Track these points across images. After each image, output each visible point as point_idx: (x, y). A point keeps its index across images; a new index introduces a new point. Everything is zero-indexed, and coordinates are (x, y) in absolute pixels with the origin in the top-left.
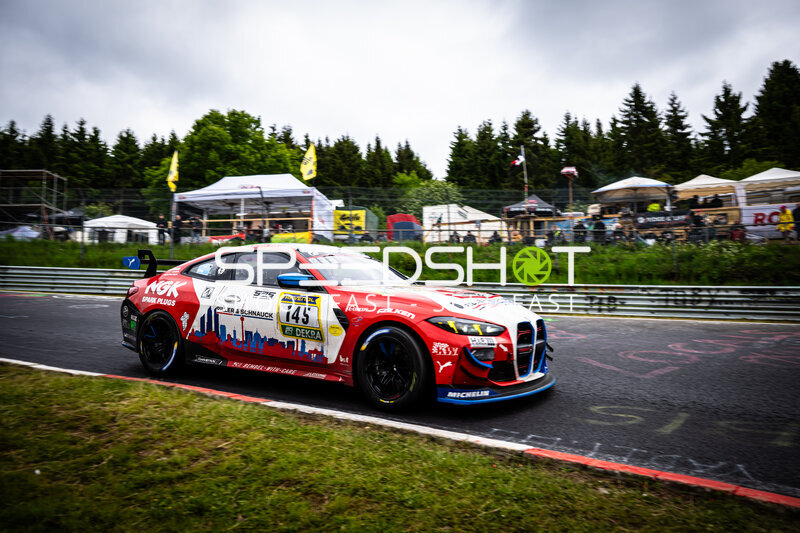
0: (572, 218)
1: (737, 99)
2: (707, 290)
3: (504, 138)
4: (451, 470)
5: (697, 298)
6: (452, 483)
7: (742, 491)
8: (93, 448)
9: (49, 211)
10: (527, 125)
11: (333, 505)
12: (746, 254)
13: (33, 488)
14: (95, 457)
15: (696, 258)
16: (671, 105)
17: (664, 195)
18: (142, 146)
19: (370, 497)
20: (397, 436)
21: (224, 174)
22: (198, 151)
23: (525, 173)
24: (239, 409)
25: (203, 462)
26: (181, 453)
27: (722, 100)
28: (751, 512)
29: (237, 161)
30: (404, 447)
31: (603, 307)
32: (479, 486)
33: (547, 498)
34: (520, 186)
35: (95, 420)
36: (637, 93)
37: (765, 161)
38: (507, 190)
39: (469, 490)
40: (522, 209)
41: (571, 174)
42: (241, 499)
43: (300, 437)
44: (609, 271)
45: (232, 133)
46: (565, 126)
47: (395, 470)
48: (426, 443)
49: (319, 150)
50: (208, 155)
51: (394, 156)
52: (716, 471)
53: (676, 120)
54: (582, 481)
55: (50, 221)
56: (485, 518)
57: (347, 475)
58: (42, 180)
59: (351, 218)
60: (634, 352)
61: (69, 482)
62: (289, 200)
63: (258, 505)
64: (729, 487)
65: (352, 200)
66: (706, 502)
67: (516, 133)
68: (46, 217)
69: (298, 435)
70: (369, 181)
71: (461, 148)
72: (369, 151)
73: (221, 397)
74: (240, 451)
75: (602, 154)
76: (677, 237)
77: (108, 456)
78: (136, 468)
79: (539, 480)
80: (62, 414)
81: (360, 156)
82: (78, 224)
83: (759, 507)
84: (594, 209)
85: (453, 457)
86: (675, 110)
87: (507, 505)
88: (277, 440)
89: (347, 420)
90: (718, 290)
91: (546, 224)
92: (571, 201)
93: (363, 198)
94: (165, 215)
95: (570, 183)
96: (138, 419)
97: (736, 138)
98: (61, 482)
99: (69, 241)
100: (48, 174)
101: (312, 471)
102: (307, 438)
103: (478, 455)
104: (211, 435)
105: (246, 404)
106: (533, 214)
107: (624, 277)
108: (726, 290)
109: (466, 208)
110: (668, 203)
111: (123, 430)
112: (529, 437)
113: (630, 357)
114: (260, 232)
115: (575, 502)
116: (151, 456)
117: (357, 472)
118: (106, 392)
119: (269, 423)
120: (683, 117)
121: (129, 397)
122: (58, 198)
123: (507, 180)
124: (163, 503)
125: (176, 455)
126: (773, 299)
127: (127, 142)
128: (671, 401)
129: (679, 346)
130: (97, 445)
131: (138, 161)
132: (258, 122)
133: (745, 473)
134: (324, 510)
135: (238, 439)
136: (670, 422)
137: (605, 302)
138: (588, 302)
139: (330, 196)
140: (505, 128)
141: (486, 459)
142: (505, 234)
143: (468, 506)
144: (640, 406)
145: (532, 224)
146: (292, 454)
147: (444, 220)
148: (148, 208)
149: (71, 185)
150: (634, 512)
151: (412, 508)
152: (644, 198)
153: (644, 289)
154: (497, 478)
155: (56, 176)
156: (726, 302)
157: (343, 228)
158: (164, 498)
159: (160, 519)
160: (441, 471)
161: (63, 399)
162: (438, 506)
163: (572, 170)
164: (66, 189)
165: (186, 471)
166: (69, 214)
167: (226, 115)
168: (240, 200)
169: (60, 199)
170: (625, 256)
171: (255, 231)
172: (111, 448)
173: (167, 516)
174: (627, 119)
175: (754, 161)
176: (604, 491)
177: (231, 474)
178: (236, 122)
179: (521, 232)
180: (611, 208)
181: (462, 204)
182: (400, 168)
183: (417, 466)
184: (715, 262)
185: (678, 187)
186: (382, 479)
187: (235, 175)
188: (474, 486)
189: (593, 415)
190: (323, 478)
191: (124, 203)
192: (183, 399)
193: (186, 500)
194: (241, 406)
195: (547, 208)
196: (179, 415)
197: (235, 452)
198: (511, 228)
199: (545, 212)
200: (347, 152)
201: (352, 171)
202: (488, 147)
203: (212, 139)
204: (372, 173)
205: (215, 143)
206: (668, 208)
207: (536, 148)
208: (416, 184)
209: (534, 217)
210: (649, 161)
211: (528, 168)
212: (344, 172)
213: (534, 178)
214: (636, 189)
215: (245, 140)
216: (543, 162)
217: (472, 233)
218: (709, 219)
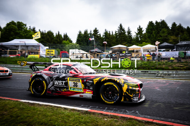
0: (105, 54)
1: (142, 29)
2: (135, 71)
3: (91, 34)
10: (96, 31)
12: (143, 63)
15: (132, 64)
16: (128, 29)
17: (126, 49)
21: (15, 38)
22: (8, 32)
23: (95, 42)
27: (139, 28)
29: (19, 35)
30: (58, 111)
34: (93, 45)
36: (121, 25)
37: (147, 42)
38: (91, 46)
40: (94, 51)
41: (105, 43)
43: (28, 110)
44: (114, 67)
45: (18, 27)
46: (105, 32)
47: (54, 117)
49: (42, 34)
50: (10, 33)
51: (63, 36)
53: (129, 32)
59: (50, 51)
62: (33, 46)
65: (51, 47)
67: (94, 33)
70: (56, 42)
71: (80, 35)
72: (56, 35)
74: (10, 114)
75: (113, 39)
81: (54, 36)
84: (110, 52)
88: (21, 111)
89: (43, 105)
91: (99, 55)
92: (105, 50)
93: (54, 47)
95: (105, 45)
97: (141, 37)
101: (30, 119)
102: (31, 110)
104: (2, 110)
105: (14, 101)
107: (117, 68)
109: (81, 50)
112: (90, 107)
114: (25, 54)
119: (20, 106)
120: (131, 32)
126: (148, 73)
132: (26, 25)
135: (10, 111)
139: (45, 46)
142: (90, 57)
147: (75, 53)
152: (122, 50)
156: (138, 74)
157: (48, 54)
160: (66, 117)
167: (16, 22)
168: (19, 45)
171: (23, 54)
174: (118, 31)
175: (145, 42)
177: (6, 121)
178: (19, 25)
180: (114, 52)
181: (79, 49)
182: (64, 39)
185: (129, 48)
186: (50, 120)
187: (18, 39)
194: (12, 102)
195: (100, 51)
197: (8, 115)
199: (99, 52)
200: (50, 35)
201: (51, 40)
202: (86, 36)
203: (12, 29)
204: (57, 40)
205: (13, 30)
206: (127, 52)
207: (98, 37)
208: (68, 44)
209: (97, 53)
210: (123, 41)
211: (95, 41)
212: (49, 40)
213: (97, 44)
214: (120, 47)
215: (22, 30)
216: (99, 40)
217: (81, 56)
218: (135, 55)
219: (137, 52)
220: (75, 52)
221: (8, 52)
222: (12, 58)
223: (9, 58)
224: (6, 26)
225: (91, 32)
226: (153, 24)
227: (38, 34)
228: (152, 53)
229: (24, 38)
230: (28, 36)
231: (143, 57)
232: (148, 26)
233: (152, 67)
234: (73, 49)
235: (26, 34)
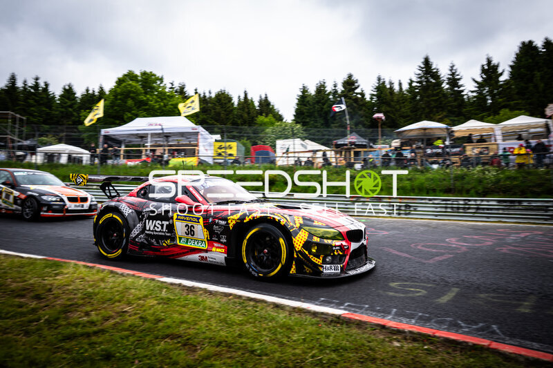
0: (380, 149)
1: (496, 67)
2: (475, 201)
3: (335, 92)
4: (288, 329)
5: (467, 206)
6: (289, 338)
7: (494, 345)
8: (34, 310)
9: (13, 141)
10: (350, 84)
11: (204, 353)
12: (502, 176)
14: (35, 317)
15: (467, 178)
16: (451, 70)
17: (444, 134)
19: (230, 347)
20: (252, 303)
21: (137, 116)
22: (120, 99)
23: (347, 117)
24: (140, 283)
25: (112, 322)
26: (97, 315)
27: (486, 67)
28: (501, 360)
29: (147, 107)
30: (257, 311)
31: (402, 212)
32: (308, 340)
33: (356, 349)
34: (344, 126)
35: (37, 290)
36: (427, 62)
37: (515, 110)
38: (336, 129)
39: (301, 343)
40: (346, 143)
41: (380, 119)
42: (138, 348)
43: (182, 303)
44: (406, 187)
45: (144, 87)
46: (377, 85)
47: (249, 328)
48: (273, 308)
49: (203, 100)
50: (126, 103)
51: (257, 104)
52: (478, 330)
53: (454, 81)
54: (382, 337)
55: (13, 148)
56: (312, 364)
57: (214, 332)
58: (7, 119)
59: (225, 148)
60: (422, 244)
62: (182, 134)
63: (150, 352)
64: (485, 343)
65: (227, 135)
66: (469, 353)
67: (344, 89)
68: (11, 145)
69: (181, 302)
70: (239, 122)
71: (304, 99)
72: (239, 101)
73: (128, 274)
74: (139, 314)
75: (402, 105)
76: (454, 163)
77: (45, 316)
78: (65, 325)
79: (352, 336)
80: (14, 286)
81: (233, 104)
82: (32, 150)
83: (506, 357)
84: (396, 143)
85: (290, 319)
86: (453, 74)
87: (327, 354)
88: (166, 306)
89: (216, 292)
90: (482, 201)
91: (362, 153)
92: (380, 137)
93: (235, 134)
94: (95, 144)
95: (380, 125)
96: (68, 290)
97: (495, 95)
98: (10, 335)
100: (12, 115)
101: (189, 328)
102: (188, 304)
103: (309, 318)
104: (119, 301)
105: (145, 279)
106: (353, 146)
107: (416, 191)
108: (488, 201)
109: (307, 141)
110: (448, 139)
111: (56, 298)
112: (346, 304)
113: (419, 247)
114: (162, 157)
115: (376, 353)
116: (75, 317)
117: (221, 329)
118: (46, 270)
119: (161, 294)
120: (459, 79)
121: (62, 273)
122: (19, 132)
123: (336, 122)
124: (81, 351)
125: (94, 316)
126: (520, 207)
127: (69, 92)
128: (446, 279)
129: (453, 240)
130: (37, 308)
131: (76, 106)
132: (161, 80)
133: (498, 331)
134: (196, 357)
135: (138, 305)
136: (446, 294)
137: (403, 208)
138: (391, 208)
139: (212, 133)
141: (314, 320)
142: (333, 160)
143: (299, 355)
144: (425, 283)
145: (352, 153)
146: (175, 315)
147: (291, 150)
148: (83, 139)
149: (29, 122)
150: (417, 360)
151: (259, 356)
152: (431, 135)
153: (430, 200)
154: (322, 334)
155: (18, 116)
156: (488, 209)
157: (220, 155)
158: (83, 347)
159: (79, 363)
160: (282, 329)
161: (15, 275)
162: (278, 354)
163: (381, 115)
164: (25, 125)
165: (100, 328)
166: (27, 143)
167: (139, 74)
168: (147, 134)
169: (21, 132)
170: (417, 176)
171: (158, 156)
172: (48, 311)
173: (84, 361)
174: (419, 80)
175: (507, 110)
176: (397, 344)
177: (132, 329)
178: (146, 79)
179: (345, 159)
180: (407, 142)
181: (303, 139)
182: (260, 113)
183: (264, 325)
184: (480, 181)
185: (455, 128)
186: (240, 335)
187: (145, 117)
188: (304, 340)
189: (391, 289)
190: (197, 334)
191: (66, 135)
192: (101, 275)
193: (99, 349)
194: (142, 281)
195: (363, 141)
196: (97, 287)
197: (135, 314)
198: (338, 156)
199: (362, 145)
200: (224, 102)
201: (227, 115)
202: (323, 99)
203: (130, 92)
204: (241, 116)
205: (132, 95)
206: (447, 143)
207: (356, 100)
208: (272, 124)
209: (354, 148)
210: (435, 110)
211: (349, 113)
212: (222, 115)
213: (354, 120)
214: (425, 129)
215: (153, 92)
216: (361, 110)
217: (310, 159)
218: (476, 151)
219: (482, 140)
220: (291, 147)
221: (122, 152)
222: (131, 167)
223: (125, 167)
224: (115, 84)
225: (335, 87)
226: (536, 48)
227: (193, 102)
228: (533, 142)
229: (158, 114)
230: (168, 107)
231: (501, 155)
232: (519, 57)
233: (534, 187)
234: (287, 138)
235: (162, 104)
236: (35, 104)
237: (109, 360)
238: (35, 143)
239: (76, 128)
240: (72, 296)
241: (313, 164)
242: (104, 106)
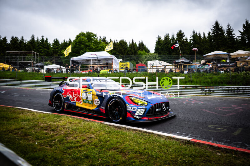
0: (196, 64)
2: (242, 88)
3: (173, 39)
5: (238, 90)
8: (52, 136)
9: (34, 63)
10: (180, 35)
13: (35, 148)
14: (53, 139)
15: (238, 77)
17: (227, 57)
18: (60, 44)
19: (141, 154)
20: (147, 134)
21: (85, 52)
22: (78, 45)
23: (180, 50)
24: (96, 124)
25: (87, 141)
26: (80, 138)
27: (245, 25)
29: (89, 48)
31: (207, 93)
34: (179, 54)
35: (52, 127)
38: (174, 56)
40: (179, 62)
42: (100, 153)
44: (209, 81)
45: (88, 39)
46: (193, 35)
47: (148, 145)
48: (157, 136)
49: (114, 44)
50: (81, 46)
51: (138, 45)
55: (34, 66)
56: (180, 162)
57: (133, 147)
58: (31, 54)
59: (125, 65)
61: (46, 147)
62: (105, 59)
63: (105, 156)
65: (125, 59)
67: (177, 37)
68: (33, 65)
69: (115, 133)
70: (130, 53)
71: (159, 42)
72: (130, 44)
73: (90, 121)
74: (98, 138)
75: (205, 44)
76: (231, 70)
77: (57, 139)
78: (66, 143)
81: (127, 45)
82: (42, 67)
84: (203, 61)
86: (229, 29)
87: (187, 158)
88: (109, 135)
89: (130, 129)
90: (246, 88)
91: (187, 66)
92: (195, 59)
94: (68, 64)
95: (195, 53)
96: (65, 127)
98: (44, 147)
99: (39, 72)
100: (33, 52)
101: (121, 145)
102: (119, 134)
103: (175, 141)
104: (88, 133)
105: (98, 123)
106: (183, 63)
107: (214, 83)
108: (248, 87)
109: (161, 61)
110: (228, 59)
111: (61, 130)
113: (219, 109)
116: (70, 139)
117: (136, 146)
119: (106, 129)
120: (232, 31)
121: (62, 120)
123: (174, 52)
124: (75, 154)
125: (78, 139)
127: (56, 42)
129: (235, 106)
131: (59, 48)
132: (96, 35)
134: (127, 158)
135: (97, 134)
137: (208, 91)
138: (202, 91)
139: (118, 58)
140: (173, 36)
145: (183, 66)
146: (114, 139)
148: (63, 62)
149: (40, 55)
151: (156, 158)
152: (220, 58)
153: (220, 87)
155: (35, 53)
157: (122, 68)
158: (76, 153)
159: (75, 159)
160: (163, 146)
163: (196, 49)
164: (38, 57)
165: (82, 144)
166: (39, 64)
167: (86, 33)
168: (91, 59)
169: (37, 60)
170: (214, 76)
172: (58, 136)
173: (77, 158)
174: (213, 32)
176: (219, 154)
177: (96, 145)
178: (89, 35)
179: (179, 69)
180: (208, 61)
181: (160, 60)
182: (139, 49)
183: (155, 144)
185: (232, 54)
187: (89, 52)
188: (175, 151)
191: (55, 61)
192: (79, 121)
193: (83, 153)
196: (78, 126)
197: (96, 138)
198: (176, 68)
199: (187, 63)
200: (123, 44)
201: (125, 50)
202: (168, 42)
203: (82, 41)
204: (131, 51)
205: (83, 43)
206: (228, 61)
207: (183, 42)
208: (145, 54)
209: (183, 64)
210: (221, 46)
211: (181, 48)
212: (122, 51)
213: (183, 52)
214: (217, 55)
216: (185, 47)
217: (163, 69)
218: (242, 64)
220: (154, 64)
222: (84, 74)
223: (81, 74)
224: (76, 38)
229: (95, 51)
235: (96, 46)
236: (42, 47)
237: (88, 158)
238: (43, 64)
239: (60, 58)
240: (67, 130)
241: (164, 71)
242: (72, 48)
